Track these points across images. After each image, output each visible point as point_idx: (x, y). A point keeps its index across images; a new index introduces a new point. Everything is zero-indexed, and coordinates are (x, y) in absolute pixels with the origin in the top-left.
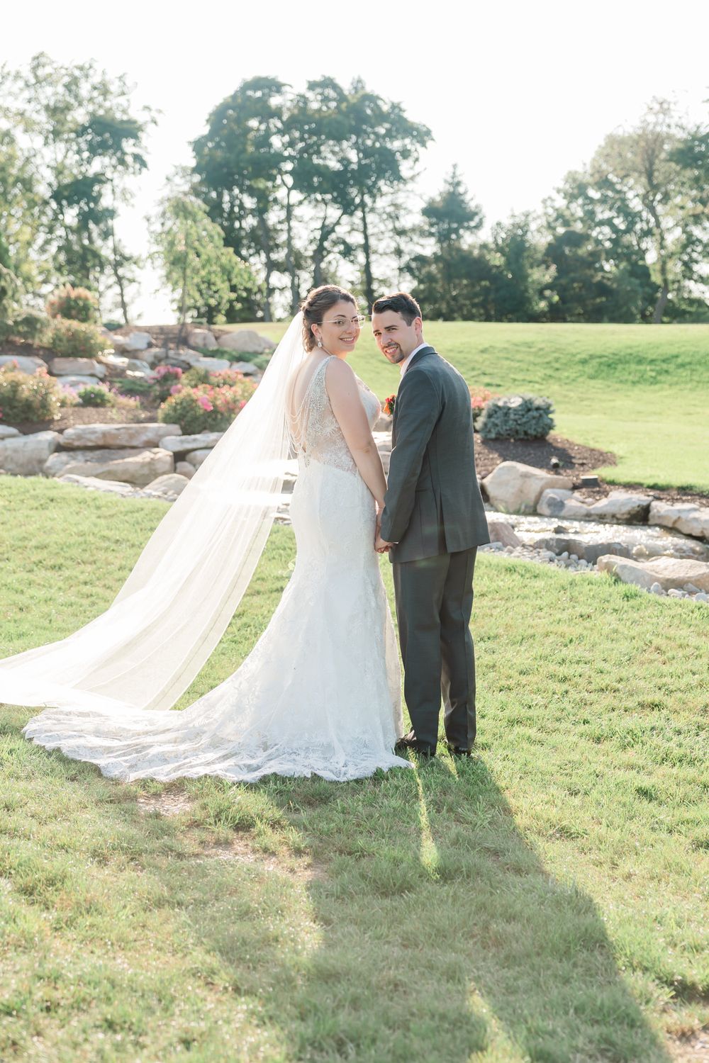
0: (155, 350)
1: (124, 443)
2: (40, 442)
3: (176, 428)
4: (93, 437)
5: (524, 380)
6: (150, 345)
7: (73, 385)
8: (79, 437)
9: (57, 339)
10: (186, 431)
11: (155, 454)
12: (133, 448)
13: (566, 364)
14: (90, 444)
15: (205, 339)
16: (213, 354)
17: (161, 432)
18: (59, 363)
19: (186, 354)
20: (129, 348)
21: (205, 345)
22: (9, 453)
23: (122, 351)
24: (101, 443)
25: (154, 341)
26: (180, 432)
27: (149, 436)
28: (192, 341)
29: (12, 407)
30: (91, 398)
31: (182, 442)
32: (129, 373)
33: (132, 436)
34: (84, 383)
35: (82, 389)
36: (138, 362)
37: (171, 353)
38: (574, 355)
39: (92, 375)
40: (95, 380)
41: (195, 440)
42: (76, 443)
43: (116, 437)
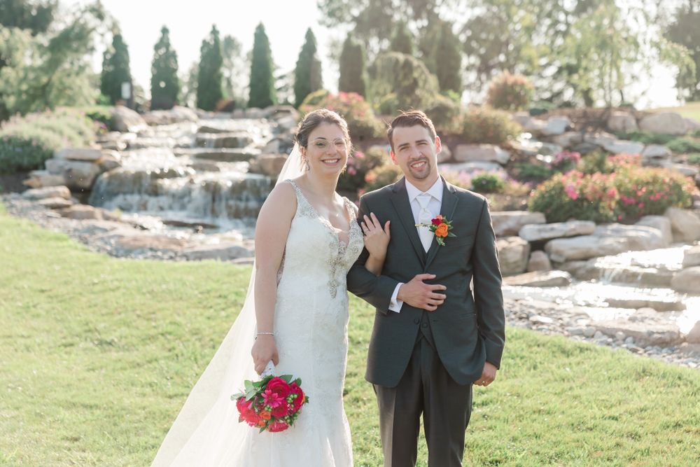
0: (570, 135)
3: (540, 217)
6: (568, 129)
7: (470, 171)
9: (467, 125)
10: (550, 220)
11: (510, 242)
15: (624, 121)
16: (628, 137)
17: (523, 221)
18: (463, 151)
19: (602, 138)
20: (547, 133)
21: (624, 128)
23: (539, 136)
25: (572, 126)
26: (543, 220)
27: (510, 224)
28: (611, 124)
30: (483, 185)
31: (540, 231)
32: (540, 157)
34: (480, 169)
35: (476, 175)
36: (551, 147)
37: (587, 136)
39: (494, 161)
40: (496, 166)
41: (552, 229)
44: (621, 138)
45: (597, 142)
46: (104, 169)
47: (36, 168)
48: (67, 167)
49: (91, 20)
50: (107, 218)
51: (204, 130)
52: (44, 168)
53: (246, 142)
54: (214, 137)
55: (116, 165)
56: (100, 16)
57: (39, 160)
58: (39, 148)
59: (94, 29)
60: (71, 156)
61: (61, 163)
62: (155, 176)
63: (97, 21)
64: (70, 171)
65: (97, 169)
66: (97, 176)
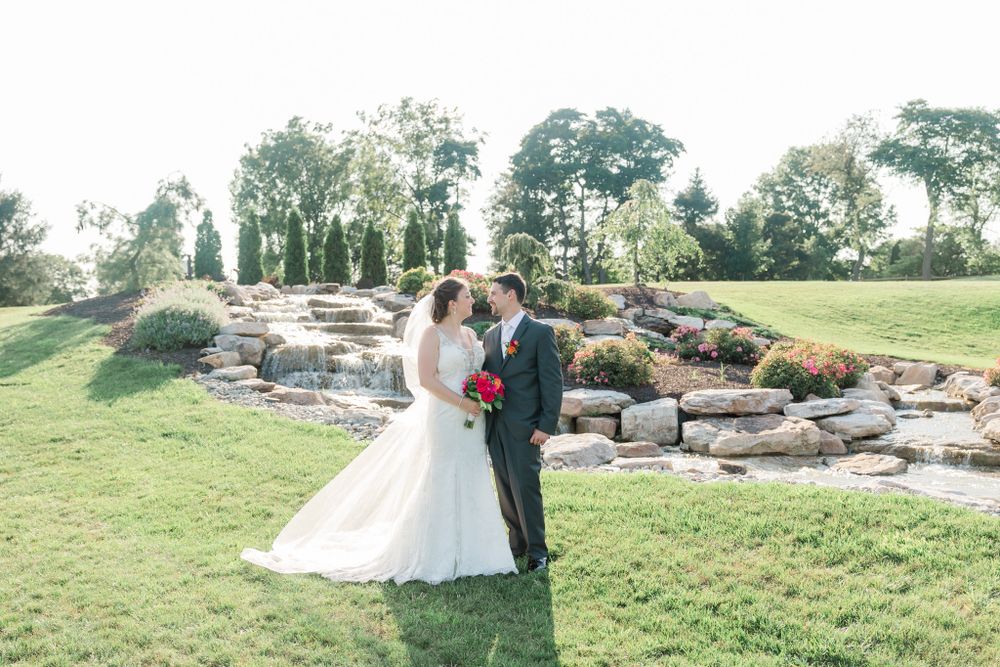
0: (633, 310)
1: (753, 410)
2: (665, 409)
3: (786, 394)
4: (724, 405)
5: (936, 330)
6: (627, 306)
8: (708, 405)
12: (760, 414)
13: (961, 316)
14: (720, 411)
16: (683, 313)
18: (588, 324)
21: (669, 304)
22: (639, 421)
24: (731, 410)
25: (629, 302)
26: (793, 397)
28: (659, 301)
29: (616, 373)
33: (758, 403)
37: (648, 312)
38: (963, 308)
42: (704, 411)
43: (746, 404)
44: (679, 314)
45: (660, 316)
46: (270, 345)
47: (205, 344)
48: (239, 343)
49: (174, 197)
50: (328, 401)
51: (313, 304)
52: (214, 346)
53: (366, 315)
54: (335, 310)
55: (281, 341)
56: (186, 194)
57: (208, 335)
58: (206, 323)
59: (178, 206)
60: (242, 331)
61: (233, 338)
62: (330, 351)
63: (182, 200)
64: (241, 346)
65: (264, 346)
66: (265, 352)
